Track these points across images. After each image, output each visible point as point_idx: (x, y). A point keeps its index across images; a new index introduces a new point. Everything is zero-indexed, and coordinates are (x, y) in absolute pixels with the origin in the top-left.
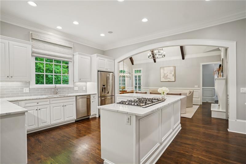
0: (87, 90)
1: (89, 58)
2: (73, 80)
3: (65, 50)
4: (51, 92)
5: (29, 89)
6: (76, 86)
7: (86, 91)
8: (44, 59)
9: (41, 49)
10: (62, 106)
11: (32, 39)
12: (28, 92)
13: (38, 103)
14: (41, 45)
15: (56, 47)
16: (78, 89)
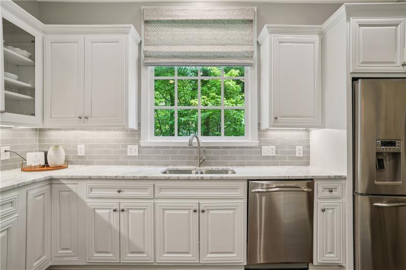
0: (309, 158)
1: (316, 38)
2: (259, 124)
3: (230, 32)
4: (190, 158)
5: (139, 147)
6: (268, 143)
7: (305, 160)
8: (176, 68)
9: (164, 44)
10: (192, 211)
11: (146, 22)
12: (137, 154)
13: (119, 192)
14: (166, 33)
15: (204, 29)
16: (277, 152)
